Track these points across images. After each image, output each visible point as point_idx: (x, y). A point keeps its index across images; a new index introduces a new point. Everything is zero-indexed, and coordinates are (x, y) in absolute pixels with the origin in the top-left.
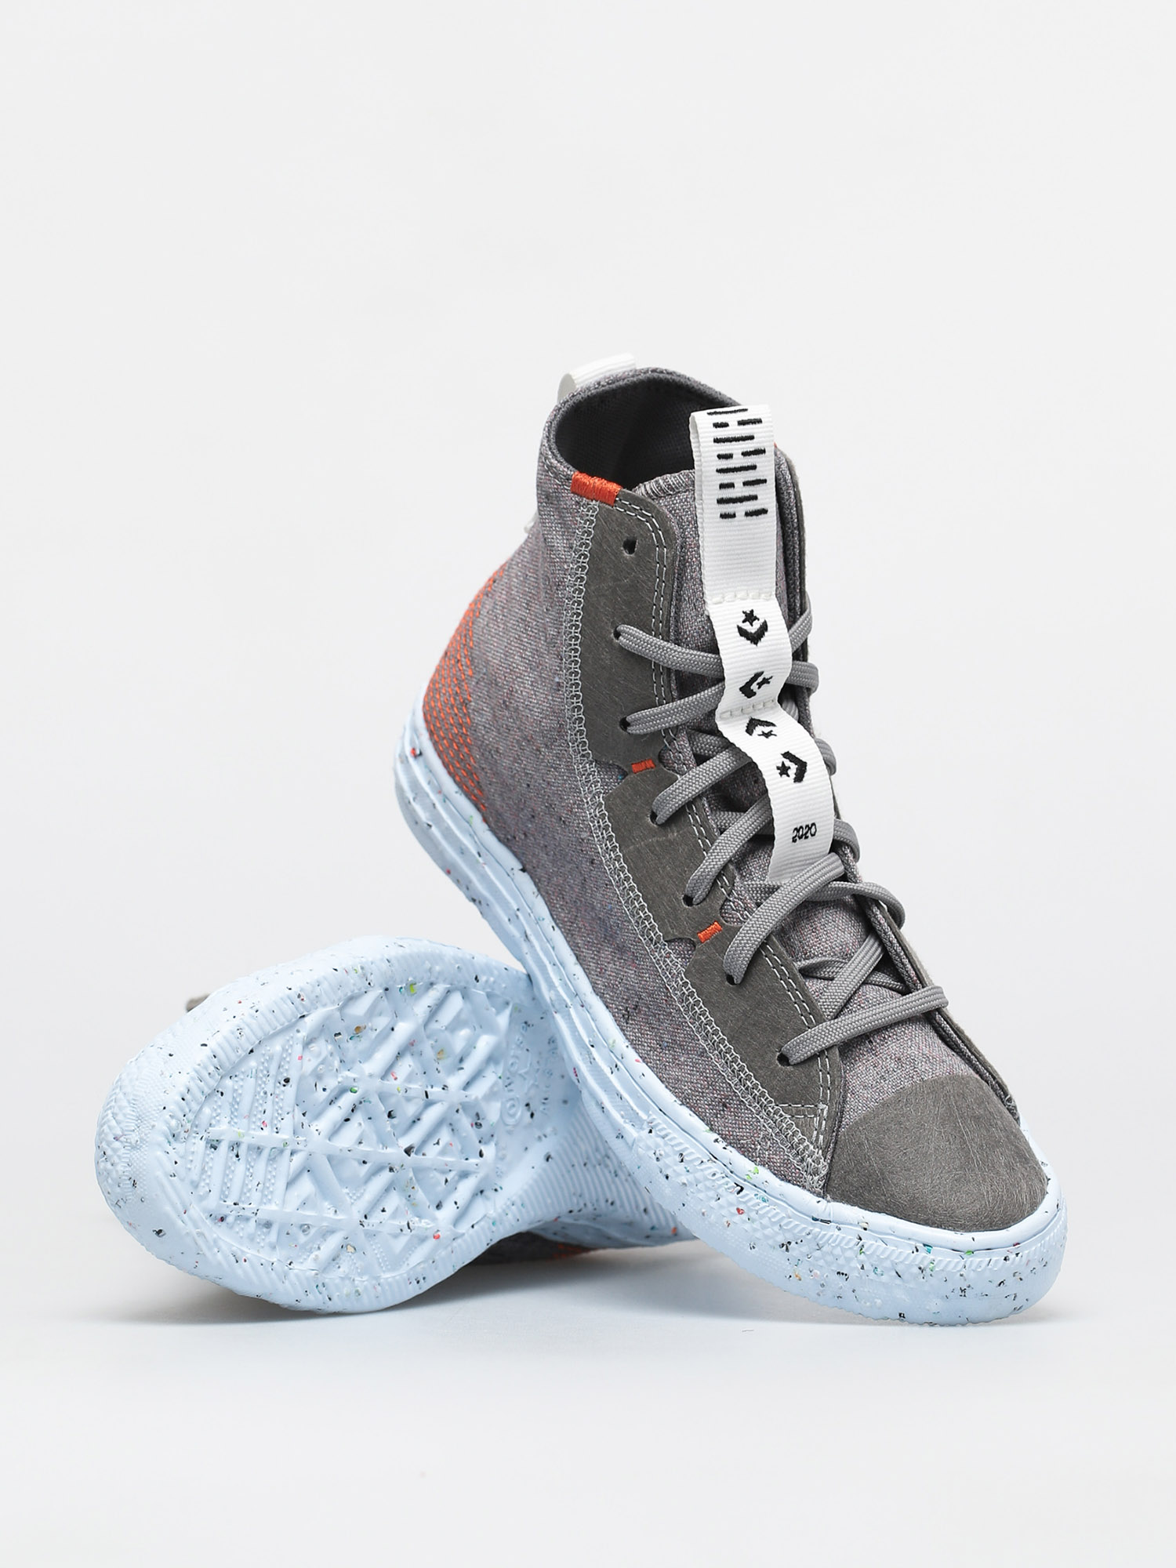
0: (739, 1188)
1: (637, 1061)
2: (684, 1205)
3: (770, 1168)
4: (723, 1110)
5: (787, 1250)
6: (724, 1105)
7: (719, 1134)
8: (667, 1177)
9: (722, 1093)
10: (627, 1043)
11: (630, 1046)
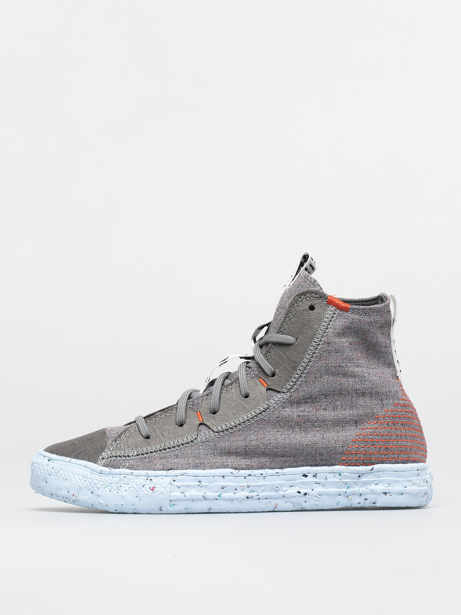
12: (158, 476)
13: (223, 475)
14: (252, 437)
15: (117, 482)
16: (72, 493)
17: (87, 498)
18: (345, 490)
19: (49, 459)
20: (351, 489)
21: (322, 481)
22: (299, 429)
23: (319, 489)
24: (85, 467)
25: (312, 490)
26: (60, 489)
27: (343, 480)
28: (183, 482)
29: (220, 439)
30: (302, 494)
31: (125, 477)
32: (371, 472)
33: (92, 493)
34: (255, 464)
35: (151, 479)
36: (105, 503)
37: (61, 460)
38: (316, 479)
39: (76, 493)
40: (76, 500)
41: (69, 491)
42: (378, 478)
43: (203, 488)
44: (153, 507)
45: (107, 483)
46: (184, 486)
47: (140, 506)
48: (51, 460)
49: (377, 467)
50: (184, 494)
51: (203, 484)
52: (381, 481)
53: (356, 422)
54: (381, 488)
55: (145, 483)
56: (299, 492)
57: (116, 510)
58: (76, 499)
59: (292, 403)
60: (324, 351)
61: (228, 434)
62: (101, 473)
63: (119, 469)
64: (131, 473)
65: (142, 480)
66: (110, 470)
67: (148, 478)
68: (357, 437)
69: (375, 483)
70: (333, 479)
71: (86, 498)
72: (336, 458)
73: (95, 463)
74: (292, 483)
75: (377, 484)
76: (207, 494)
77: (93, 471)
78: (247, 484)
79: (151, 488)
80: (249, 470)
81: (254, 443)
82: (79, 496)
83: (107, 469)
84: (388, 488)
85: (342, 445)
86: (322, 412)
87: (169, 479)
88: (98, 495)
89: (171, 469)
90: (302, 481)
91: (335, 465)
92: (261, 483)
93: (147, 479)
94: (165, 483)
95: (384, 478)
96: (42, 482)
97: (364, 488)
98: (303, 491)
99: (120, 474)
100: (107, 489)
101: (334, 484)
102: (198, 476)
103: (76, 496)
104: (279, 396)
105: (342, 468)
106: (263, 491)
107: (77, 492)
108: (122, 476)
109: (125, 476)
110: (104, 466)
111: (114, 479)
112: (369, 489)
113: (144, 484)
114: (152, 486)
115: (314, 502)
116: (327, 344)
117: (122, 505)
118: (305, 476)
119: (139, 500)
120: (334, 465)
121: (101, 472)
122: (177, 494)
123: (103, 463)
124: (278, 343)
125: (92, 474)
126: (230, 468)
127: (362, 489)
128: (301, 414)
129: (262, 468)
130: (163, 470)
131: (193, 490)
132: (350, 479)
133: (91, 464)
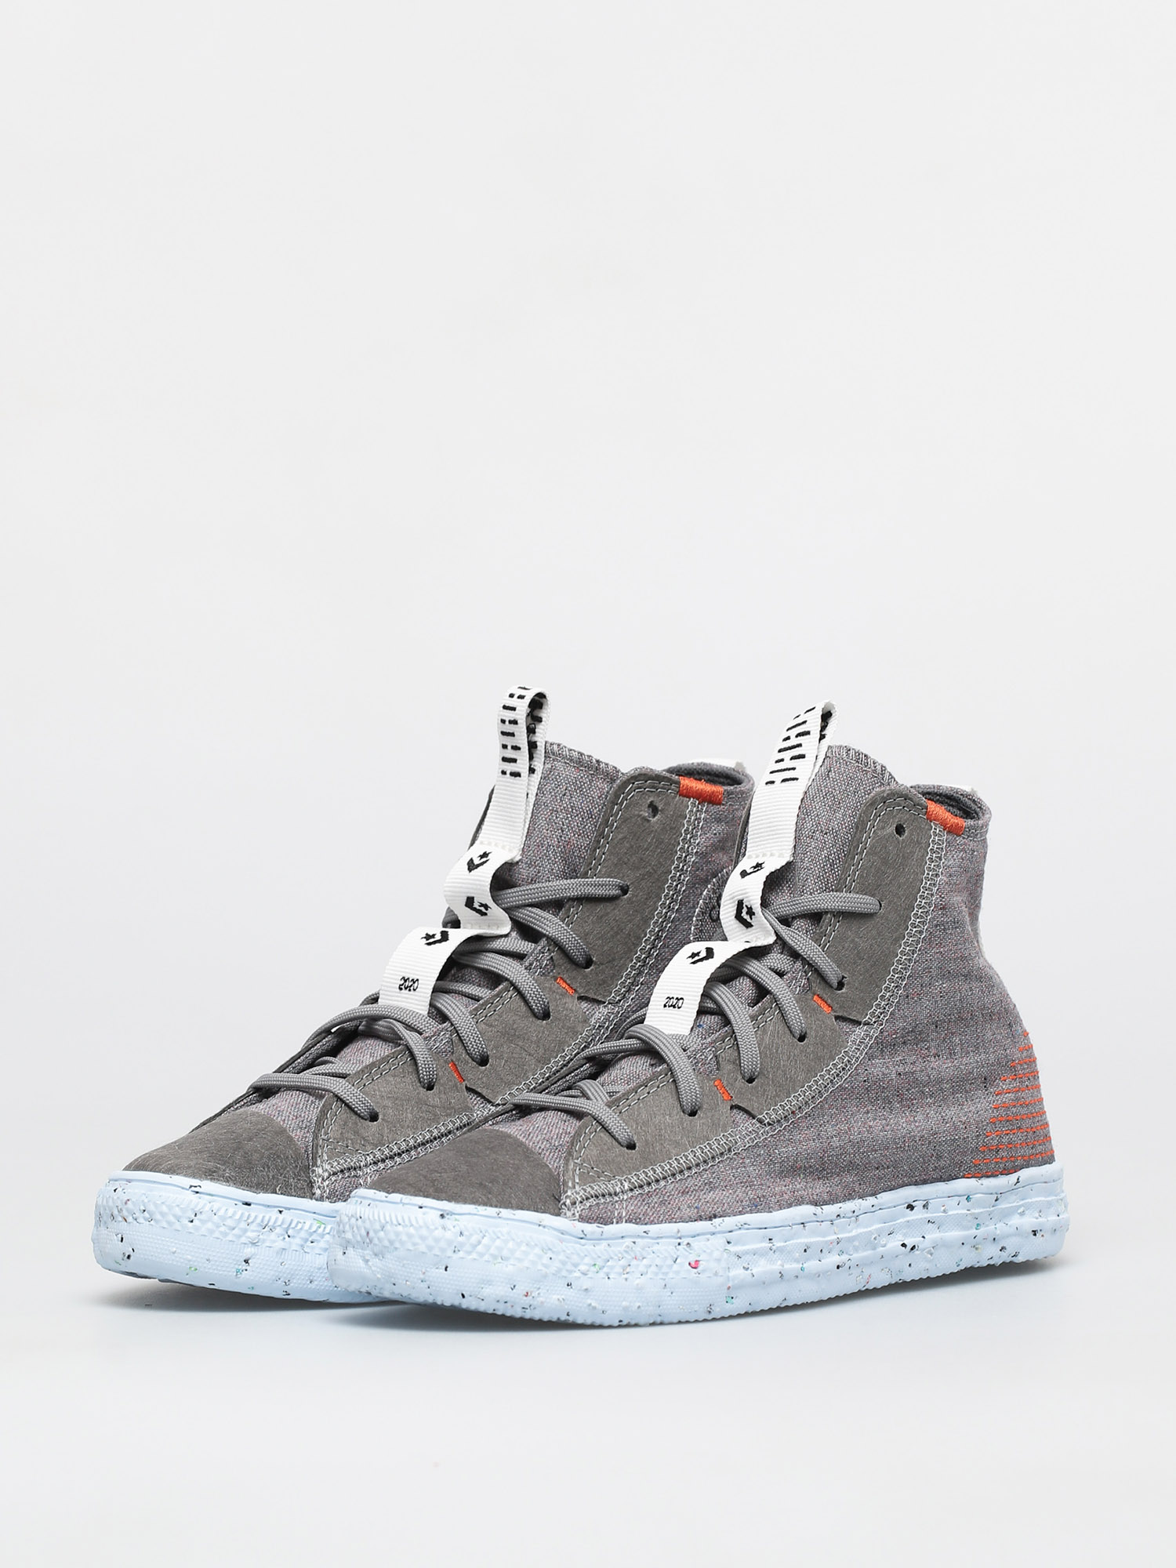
12: (698, 1235)
13: (802, 1221)
14: (830, 1130)
15: (620, 1255)
16: (521, 1289)
17: (561, 1299)
18: (973, 1232)
19: (442, 1213)
20: (982, 1229)
21: (938, 1217)
22: (898, 1103)
23: (933, 1235)
24: (540, 1225)
25: (923, 1237)
26: (489, 1283)
27: (973, 1211)
28: (743, 1245)
29: (775, 1138)
30: (909, 1247)
31: (634, 1243)
32: (1015, 1187)
33: (568, 1285)
34: (838, 1190)
35: (688, 1244)
36: (600, 1307)
37: (475, 1214)
38: (927, 1213)
39: (532, 1290)
40: (530, 1306)
41: (514, 1286)
42: (1023, 1200)
43: (777, 1253)
44: (696, 1307)
45: (600, 1260)
46: (747, 1253)
47: (673, 1307)
48: (448, 1214)
49: (1025, 1174)
50: (749, 1271)
51: (778, 1244)
52: (1028, 1207)
53: (985, 1079)
54: (1029, 1221)
55: (678, 1253)
56: (904, 1245)
57: (621, 1321)
58: (531, 1303)
59: (884, 1046)
60: (936, 926)
61: (789, 1126)
62: (582, 1238)
63: (611, 1225)
64: (645, 1232)
65: (666, 1247)
66: (602, 1229)
67: (679, 1241)
68: (996, 1114)
69: (1019, 1211)
70: (956, 1210)
71: (559, 1300)
72: (961, 1162)
73: (558, 1215)
74: (892, 1225)
75: (1022, 1214)
76: (787, 1266)
77: (562, 1234)
78: (835, 1237)
79: (693, 1264)
80: (835, 1205)
81: (836, 1142)
82: (542, 1295)
83: (591, 1228)
84: (1040, 1219)
85: (977, 1131)
86: (935, 1063)
87: (719, 1240)
88: (586, 1289)
89: (715, 1216)
90: (908, 1219)
91: (957, 1178)
92: (854, 1233)
93: (679, 1244)
94: (718, 1250)
95: (1034, 1200)
96: (431, 1268)
97: (1000, 1225)
98: (909, 1242)
99: (622, 1237)
100: (602, 1274)
101: (958, 1222)
102: (766, 1228)
103: (533, 1295)
104: (860, 1031)
105: (972, 1183)
106: (856, 1249)
107: (535, 1286)
108: (628, 1242)
109: (633, 1240)
110: (582, 1219)
111: (612, 1248)
112: (1010, 1226)
113: (675, 1256)
114: (692, 1259)
115: (923, 1265)
116: (941, 909)
117: (639, 1307)
118: (911, 1207)
119: (670, 1294)
120: (953, 1179)
121: (583, 1236)
122: (738, 1272)
123: (577, 1215)
124: (843, 913)
125: (561, 1241)
126: (807, 1204)
127: (999, 1228)
128: (901, 1069)
129: (849, 1197)
130: (700, 1218)
131: (762, 1262)
132: (984, 1208)
133: (547, 1219)
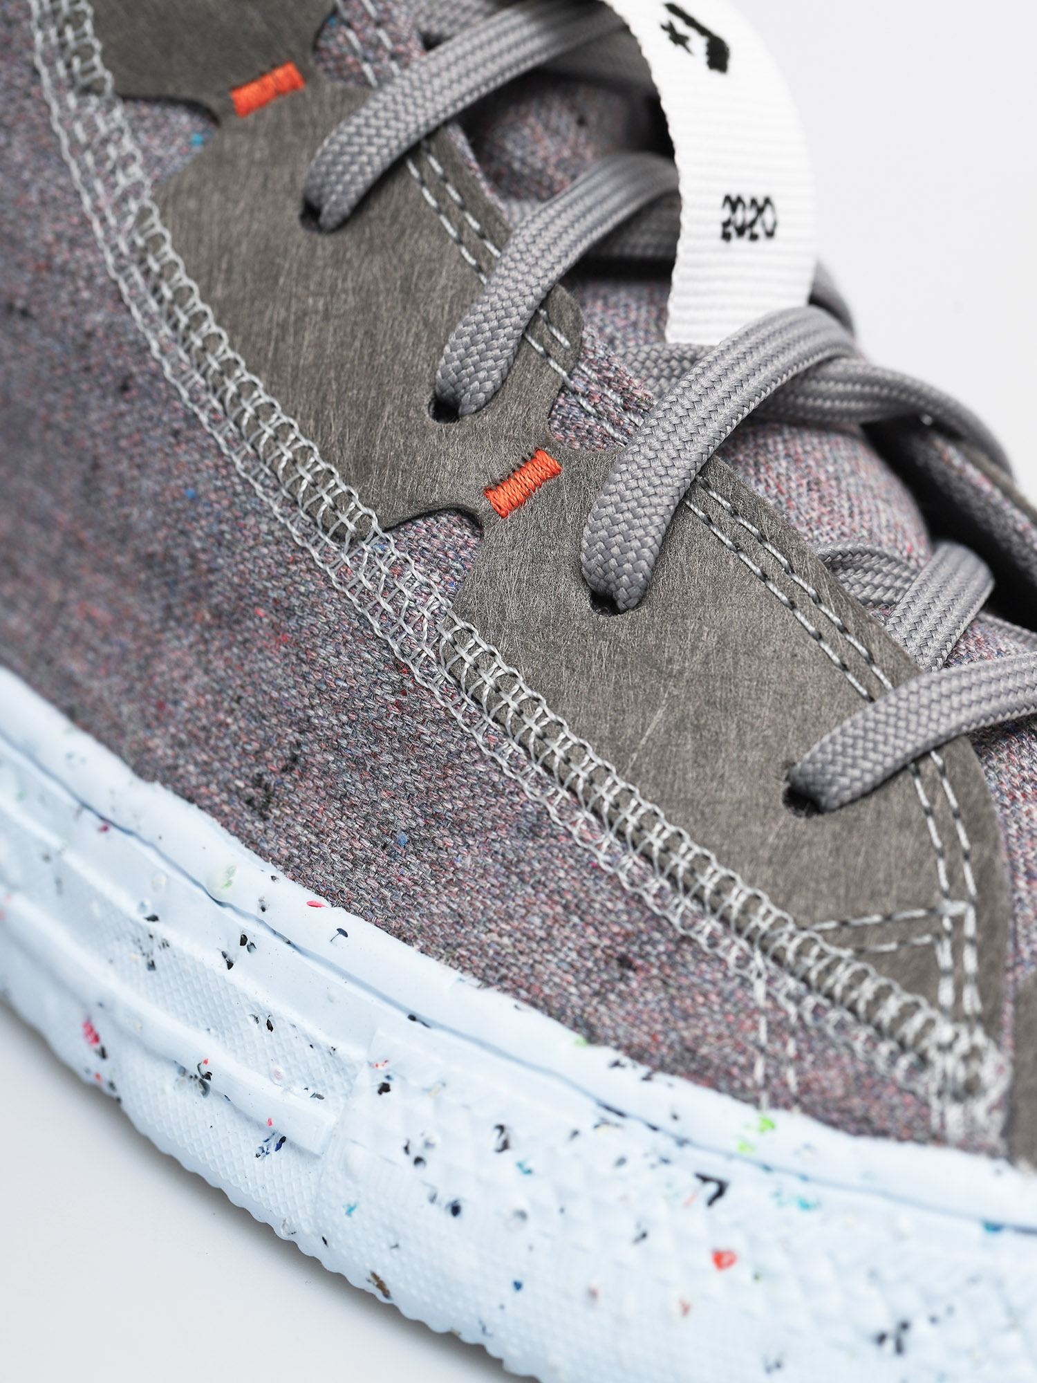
0: (712, 1188)
1: (312, 905)
2: (518, 1286)
3: (808, 1111)
4: (623, 978)
5: (899, 1349)
6: (625, 962)
7: (618, 1048)
8: (455, 1210)
9: (616, 929)
10: (271, 869)
11: (280, 875)
